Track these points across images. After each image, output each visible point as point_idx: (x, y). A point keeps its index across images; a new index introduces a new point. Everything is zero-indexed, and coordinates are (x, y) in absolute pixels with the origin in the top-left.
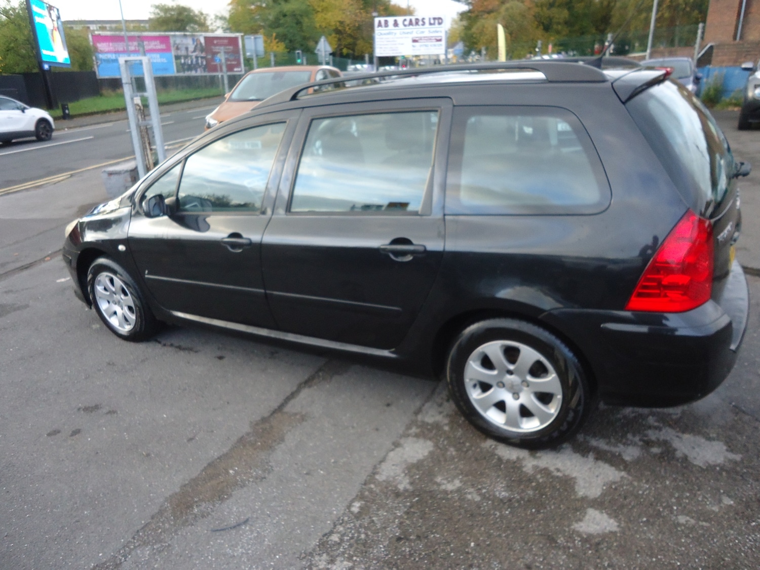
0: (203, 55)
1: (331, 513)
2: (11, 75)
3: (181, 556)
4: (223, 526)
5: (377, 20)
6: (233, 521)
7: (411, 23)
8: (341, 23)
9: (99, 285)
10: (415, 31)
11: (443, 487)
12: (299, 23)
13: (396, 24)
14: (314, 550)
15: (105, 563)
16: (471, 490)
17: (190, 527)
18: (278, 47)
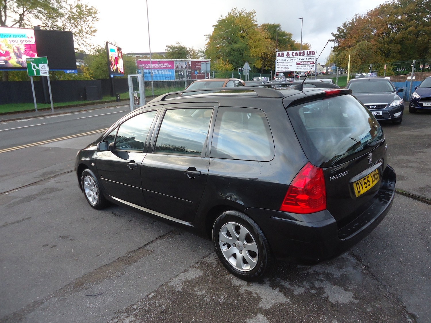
0: (190, 70)
1: (139, 296)
2: (96, 80)
3: (68, 304)
4: (91, 294)
5: (277, 53)
6: (96, 293)
7: (296, 54)
8: (265, 53)
9: (86, 182)
10: (298, 58)
11: (196, 293)
12: (241, 54)
13: (288, 55)
14: (123, 311)
15: (38, 301)
16: (208, 296)
17: (78, 293)
18: (229, 66)
